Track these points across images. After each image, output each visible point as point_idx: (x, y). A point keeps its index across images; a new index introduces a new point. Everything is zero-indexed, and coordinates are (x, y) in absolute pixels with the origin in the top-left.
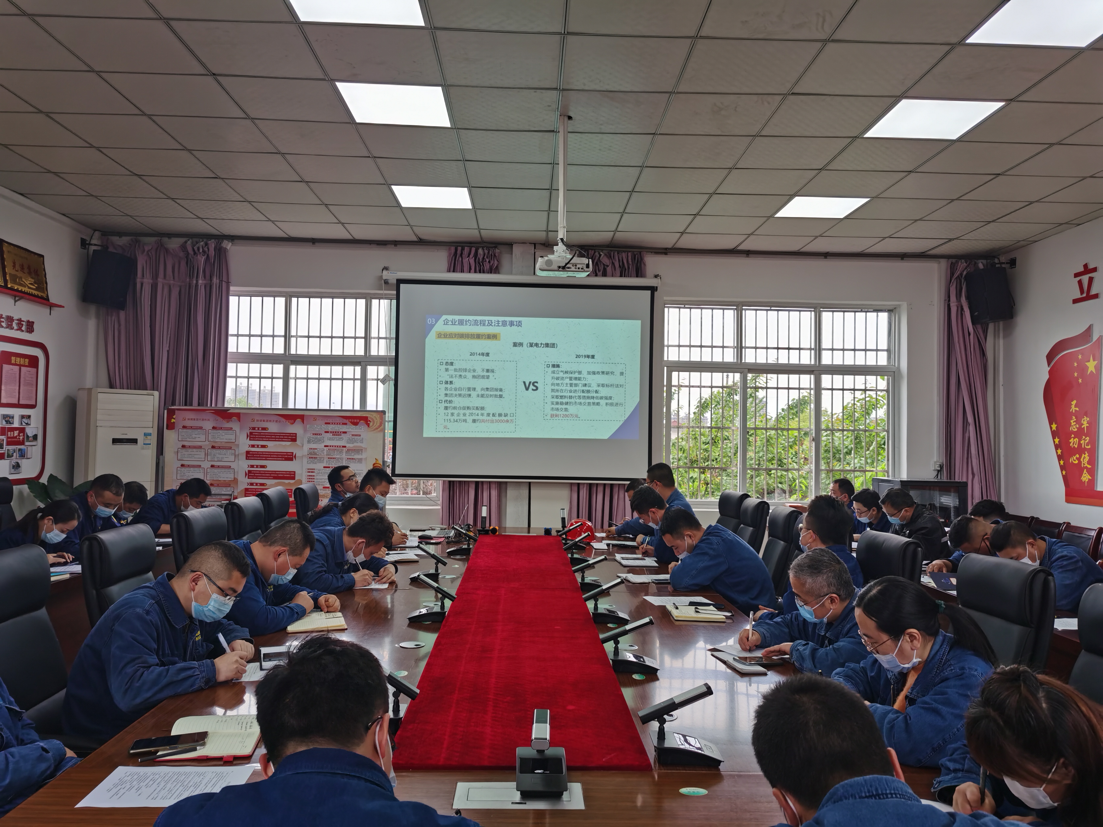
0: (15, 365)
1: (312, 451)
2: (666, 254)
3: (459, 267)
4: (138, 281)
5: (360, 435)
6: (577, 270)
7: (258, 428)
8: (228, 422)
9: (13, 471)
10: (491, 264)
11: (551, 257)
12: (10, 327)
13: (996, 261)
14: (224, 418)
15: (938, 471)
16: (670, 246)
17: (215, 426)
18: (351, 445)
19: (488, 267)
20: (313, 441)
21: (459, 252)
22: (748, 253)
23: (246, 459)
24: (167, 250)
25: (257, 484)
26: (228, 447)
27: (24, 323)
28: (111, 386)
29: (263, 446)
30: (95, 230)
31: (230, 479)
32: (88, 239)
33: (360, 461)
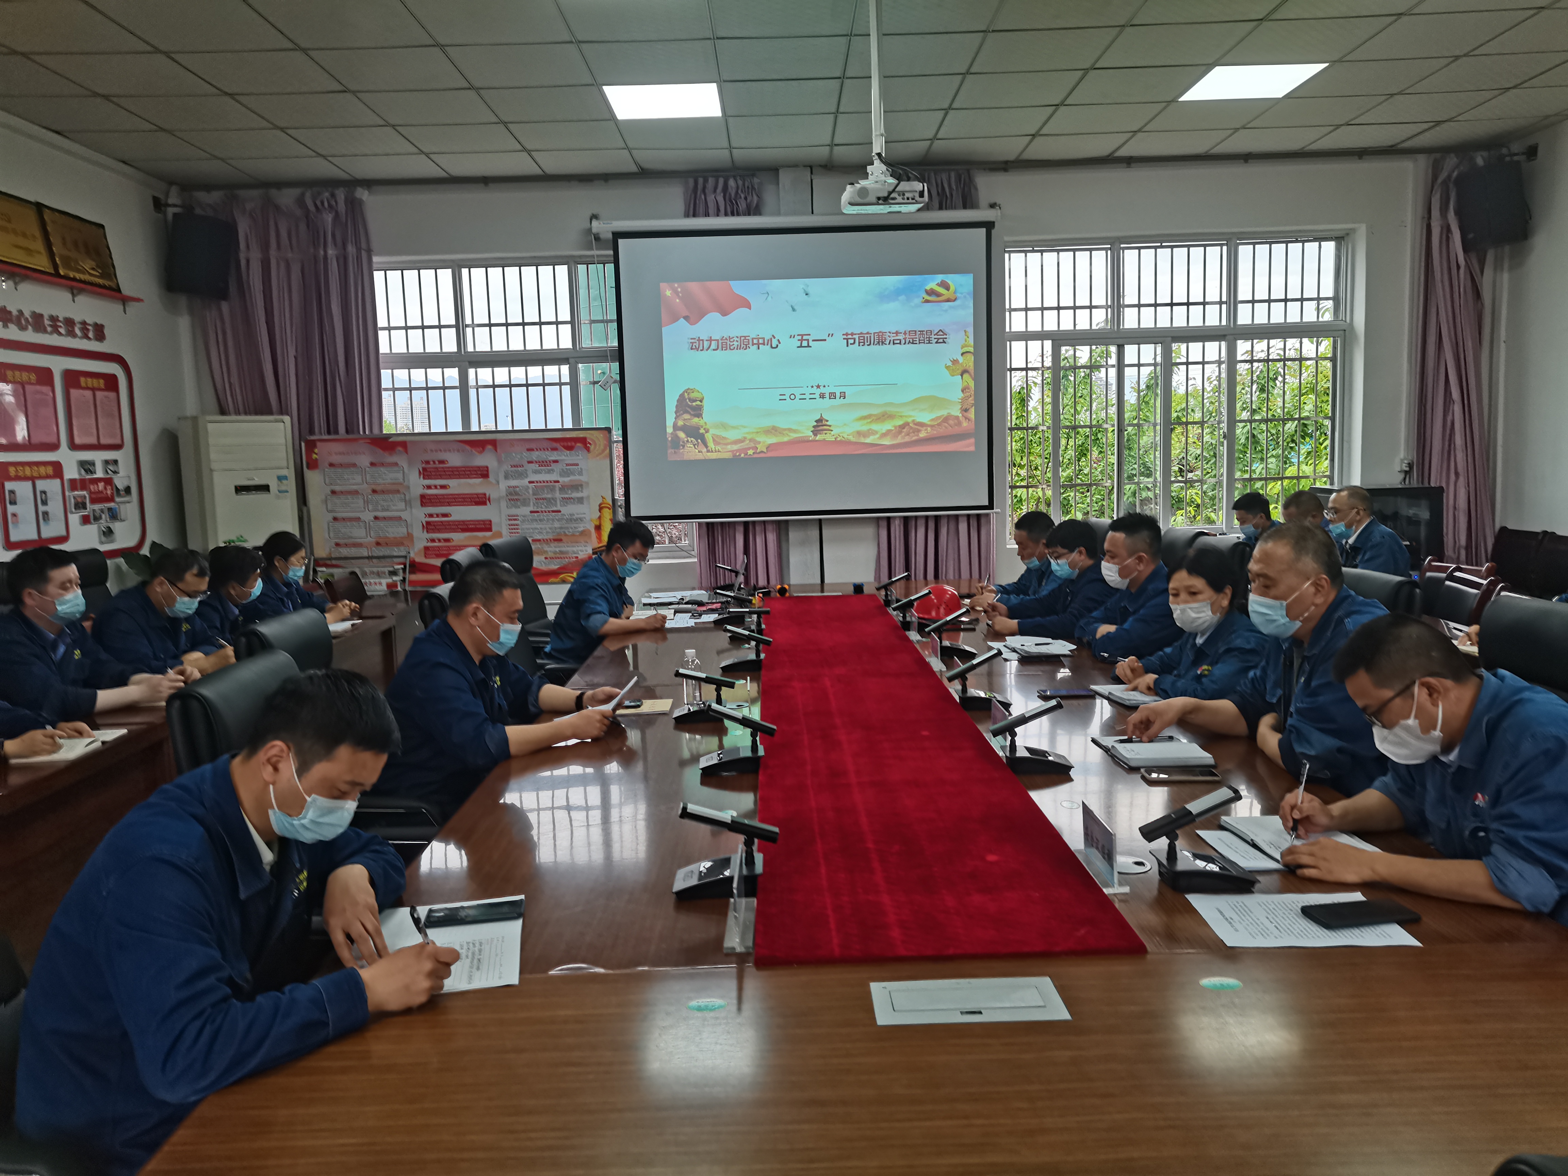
0: (87, 388)
1: (512, 489)
2: (1005, 170)
3: (701, 209)
4: (242, 256)
5: (577, 465)
6: (906, 201)
7: (434, 462)
8: (391, 455)
9: (103, 539)
10: (748, 201)
11: (863, 183)
12: (71, 333)
13: (1504, 151)
14: (384, 449)
15: (1406, 472)
16: (1012, 157)
17: (374, 461)
18: (566, 479)
19: (744, 206)
20: (512, 476)
21: (700, 186)
22: (1130, 161)
23: (422, 506)
24: (277, 208)
25: (439, 540)
26: (396, 490)
27: (90, 328)
28: (223, 412)
29: (443, 487)
30: (171, 183)
31: (402, 535)
32: (161, 196)
33: (580, 500)
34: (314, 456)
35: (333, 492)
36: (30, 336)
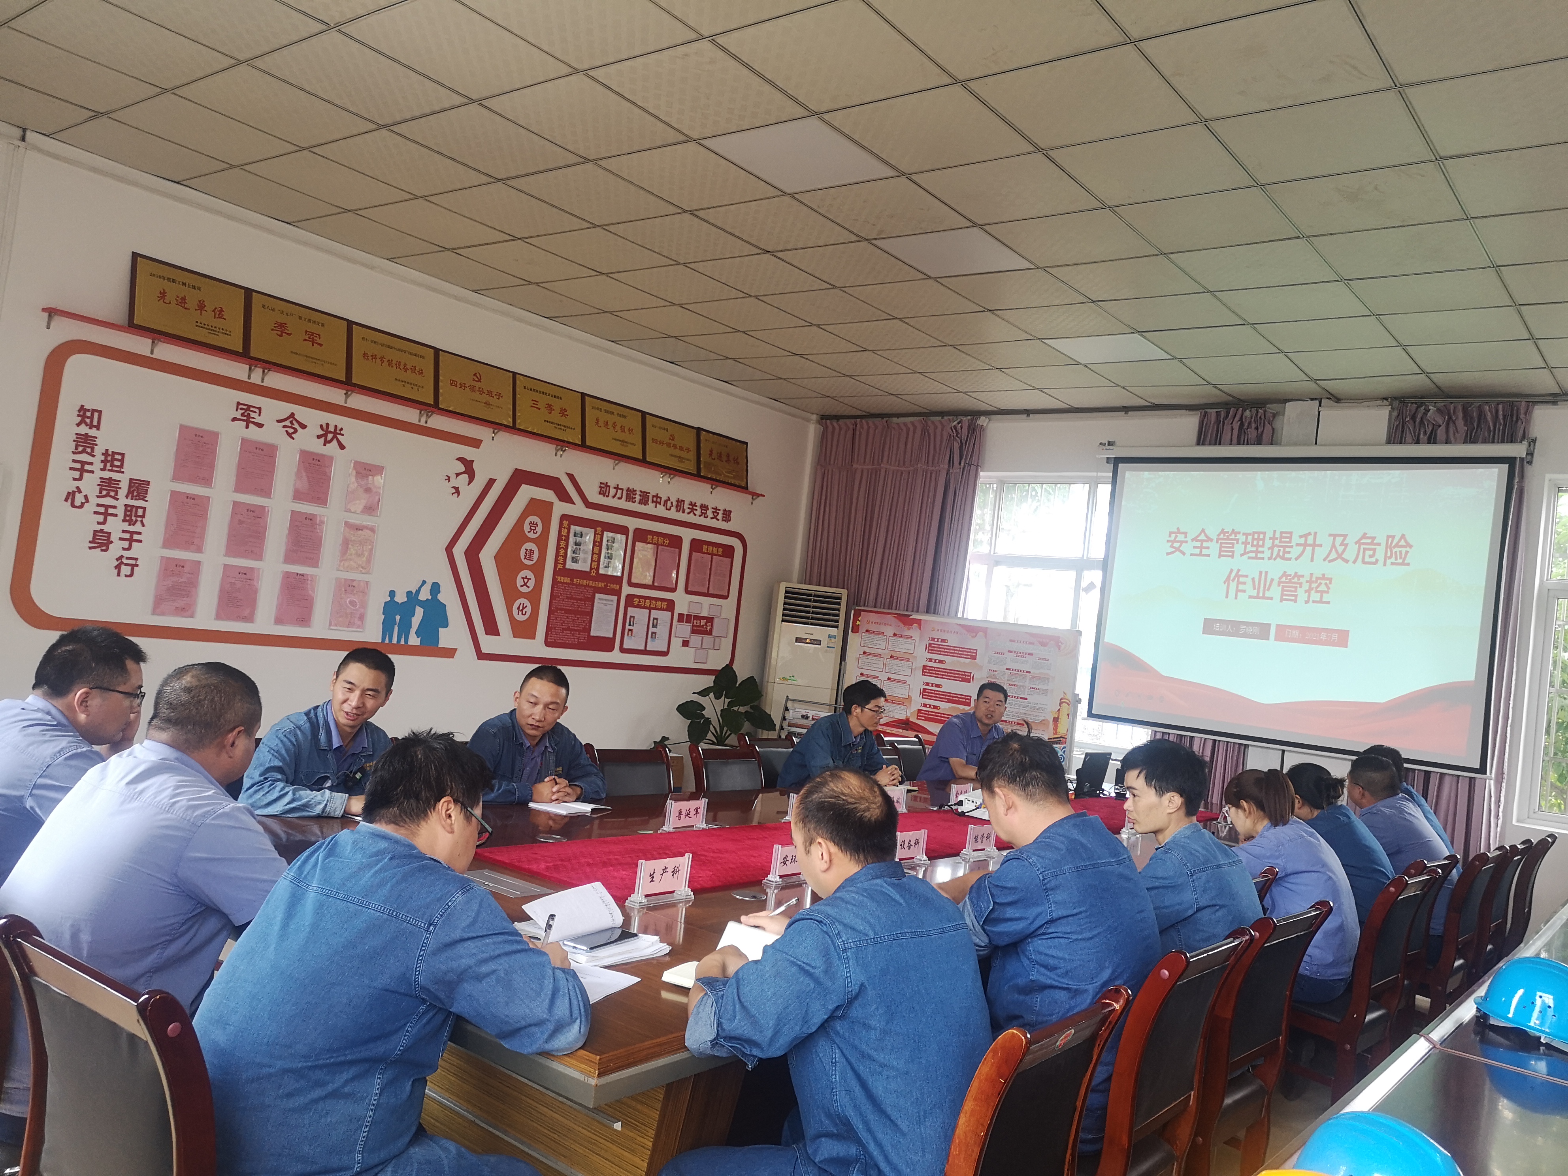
0: (708, 553)
2: (1554, 403)
5: (1047, 660)
7: (938, 639)
8: (909, 629)
12: (704, 514)
14: (905, 624)
17: (896, 632)
19: (1256, 436)
20: (994, 661)
23: (922, 675)
25: (930, 706)
26: (906, 658)
27: (720, 512)
29: (941, 662)
33: (1045, 692)
34: (858, 623)
35: (864, 653)
36: (673, 514)
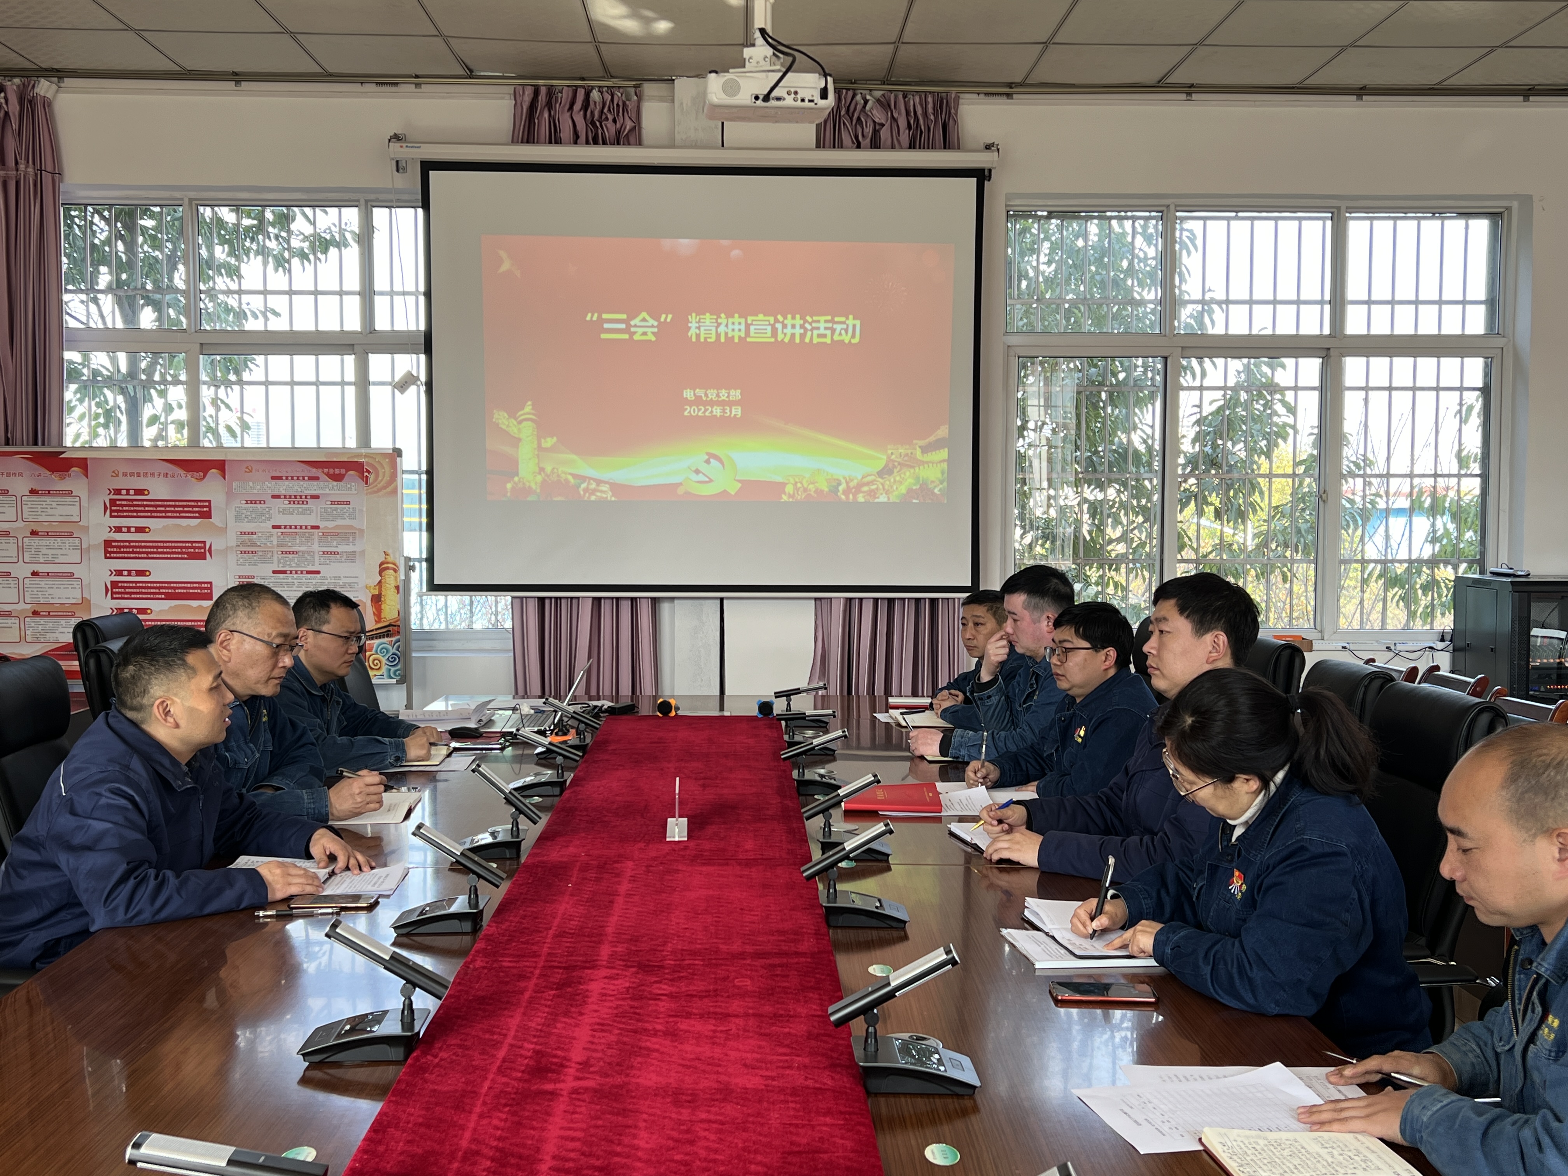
1: (246, 537)
2: (1009, 95)
5: (348, 503)
6: (800, 103)
7: (128, 491)
8: (62, 478)
11: (737, 73)
14: (52, 470)
16: (1017, 74)
18: (331, 524)
19: (612, 131)
20: (246, 517)
22: (1190, 89)
23: (106, 557)
25: (131, 611)
29: (140, 530)
31: (74, 601)
33: (351, 557)
